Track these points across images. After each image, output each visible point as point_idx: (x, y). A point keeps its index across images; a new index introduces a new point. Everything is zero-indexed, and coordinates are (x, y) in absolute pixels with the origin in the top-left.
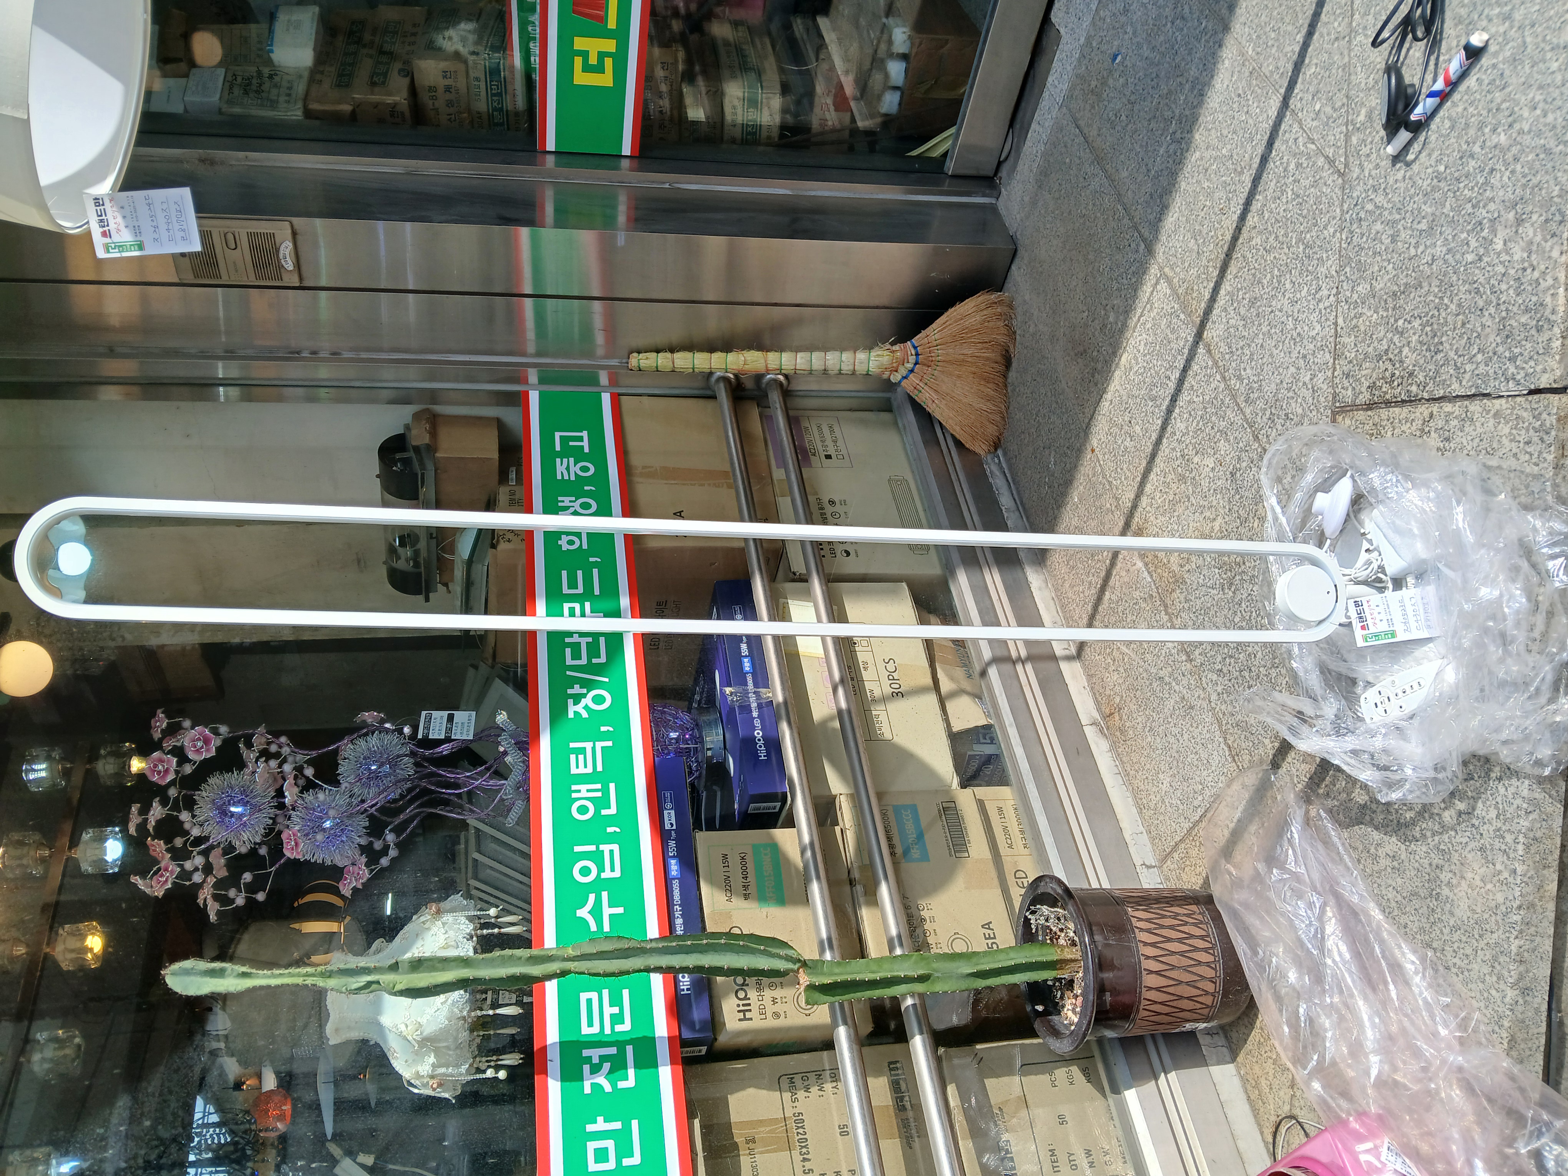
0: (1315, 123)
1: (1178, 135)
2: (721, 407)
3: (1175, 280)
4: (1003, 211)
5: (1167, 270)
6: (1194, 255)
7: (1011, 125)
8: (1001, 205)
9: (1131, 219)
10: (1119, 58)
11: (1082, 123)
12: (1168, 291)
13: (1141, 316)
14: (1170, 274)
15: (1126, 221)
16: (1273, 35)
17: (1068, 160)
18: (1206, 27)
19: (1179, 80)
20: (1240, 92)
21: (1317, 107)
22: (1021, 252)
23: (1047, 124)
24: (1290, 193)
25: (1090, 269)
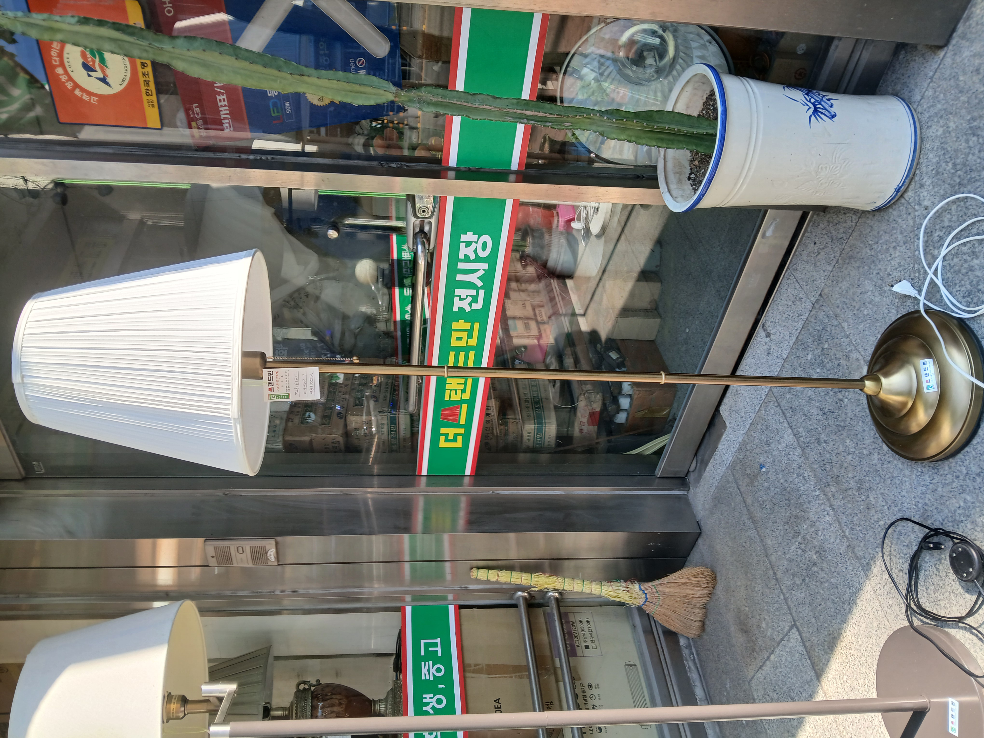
0: (889, 611)
1: (803, 546)
2: (520, 611)
3: (804, 635)
4: (691, 501)
5: (798, 623)
6: (815, 630)
7: (696, 454)
8: (690, 496)
9: (775, 573)
10: (764, 469)
11: (742, 490)
12: (800, 639)
13: (782, 640)
14: (801, 629)
15: (771, 572)
16: (861, 535)
17: (733, 504)
18: (818, 495)
19: (803, 513)
20: (841, 552)
21: (891, 603)
22: (704, 536)
23: (719, 471)
24: (874, 641)
25: (749, 583)
